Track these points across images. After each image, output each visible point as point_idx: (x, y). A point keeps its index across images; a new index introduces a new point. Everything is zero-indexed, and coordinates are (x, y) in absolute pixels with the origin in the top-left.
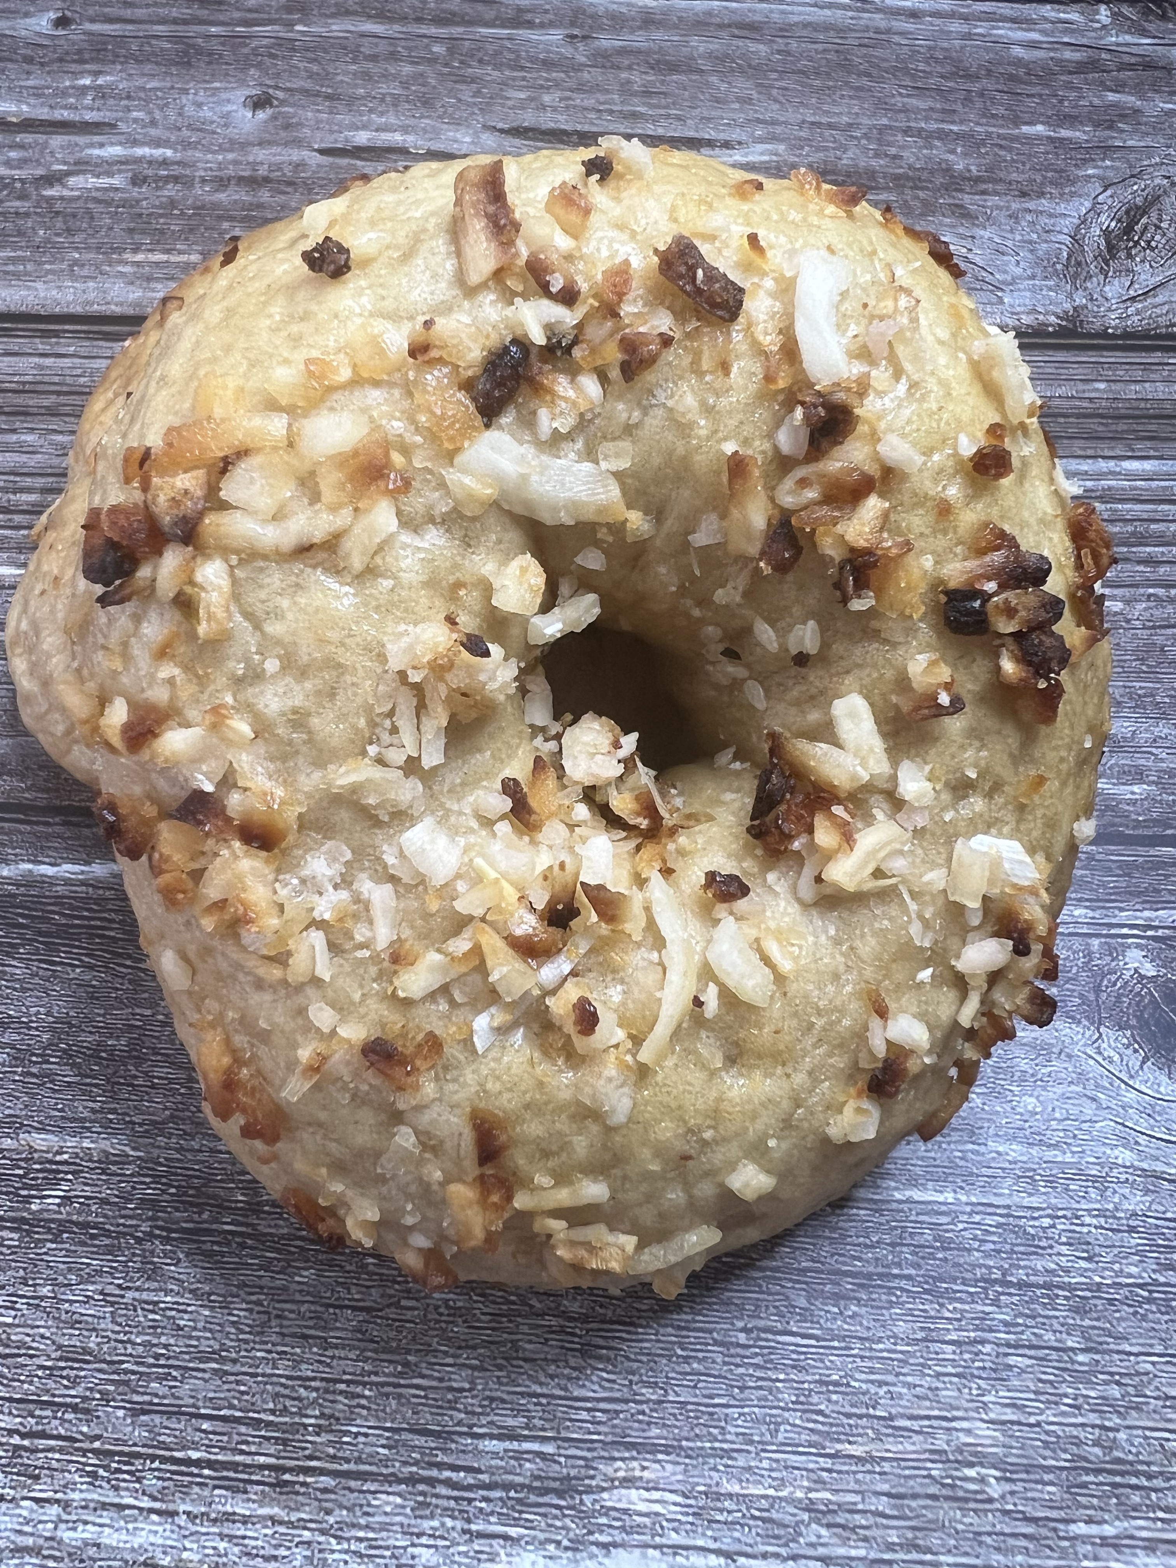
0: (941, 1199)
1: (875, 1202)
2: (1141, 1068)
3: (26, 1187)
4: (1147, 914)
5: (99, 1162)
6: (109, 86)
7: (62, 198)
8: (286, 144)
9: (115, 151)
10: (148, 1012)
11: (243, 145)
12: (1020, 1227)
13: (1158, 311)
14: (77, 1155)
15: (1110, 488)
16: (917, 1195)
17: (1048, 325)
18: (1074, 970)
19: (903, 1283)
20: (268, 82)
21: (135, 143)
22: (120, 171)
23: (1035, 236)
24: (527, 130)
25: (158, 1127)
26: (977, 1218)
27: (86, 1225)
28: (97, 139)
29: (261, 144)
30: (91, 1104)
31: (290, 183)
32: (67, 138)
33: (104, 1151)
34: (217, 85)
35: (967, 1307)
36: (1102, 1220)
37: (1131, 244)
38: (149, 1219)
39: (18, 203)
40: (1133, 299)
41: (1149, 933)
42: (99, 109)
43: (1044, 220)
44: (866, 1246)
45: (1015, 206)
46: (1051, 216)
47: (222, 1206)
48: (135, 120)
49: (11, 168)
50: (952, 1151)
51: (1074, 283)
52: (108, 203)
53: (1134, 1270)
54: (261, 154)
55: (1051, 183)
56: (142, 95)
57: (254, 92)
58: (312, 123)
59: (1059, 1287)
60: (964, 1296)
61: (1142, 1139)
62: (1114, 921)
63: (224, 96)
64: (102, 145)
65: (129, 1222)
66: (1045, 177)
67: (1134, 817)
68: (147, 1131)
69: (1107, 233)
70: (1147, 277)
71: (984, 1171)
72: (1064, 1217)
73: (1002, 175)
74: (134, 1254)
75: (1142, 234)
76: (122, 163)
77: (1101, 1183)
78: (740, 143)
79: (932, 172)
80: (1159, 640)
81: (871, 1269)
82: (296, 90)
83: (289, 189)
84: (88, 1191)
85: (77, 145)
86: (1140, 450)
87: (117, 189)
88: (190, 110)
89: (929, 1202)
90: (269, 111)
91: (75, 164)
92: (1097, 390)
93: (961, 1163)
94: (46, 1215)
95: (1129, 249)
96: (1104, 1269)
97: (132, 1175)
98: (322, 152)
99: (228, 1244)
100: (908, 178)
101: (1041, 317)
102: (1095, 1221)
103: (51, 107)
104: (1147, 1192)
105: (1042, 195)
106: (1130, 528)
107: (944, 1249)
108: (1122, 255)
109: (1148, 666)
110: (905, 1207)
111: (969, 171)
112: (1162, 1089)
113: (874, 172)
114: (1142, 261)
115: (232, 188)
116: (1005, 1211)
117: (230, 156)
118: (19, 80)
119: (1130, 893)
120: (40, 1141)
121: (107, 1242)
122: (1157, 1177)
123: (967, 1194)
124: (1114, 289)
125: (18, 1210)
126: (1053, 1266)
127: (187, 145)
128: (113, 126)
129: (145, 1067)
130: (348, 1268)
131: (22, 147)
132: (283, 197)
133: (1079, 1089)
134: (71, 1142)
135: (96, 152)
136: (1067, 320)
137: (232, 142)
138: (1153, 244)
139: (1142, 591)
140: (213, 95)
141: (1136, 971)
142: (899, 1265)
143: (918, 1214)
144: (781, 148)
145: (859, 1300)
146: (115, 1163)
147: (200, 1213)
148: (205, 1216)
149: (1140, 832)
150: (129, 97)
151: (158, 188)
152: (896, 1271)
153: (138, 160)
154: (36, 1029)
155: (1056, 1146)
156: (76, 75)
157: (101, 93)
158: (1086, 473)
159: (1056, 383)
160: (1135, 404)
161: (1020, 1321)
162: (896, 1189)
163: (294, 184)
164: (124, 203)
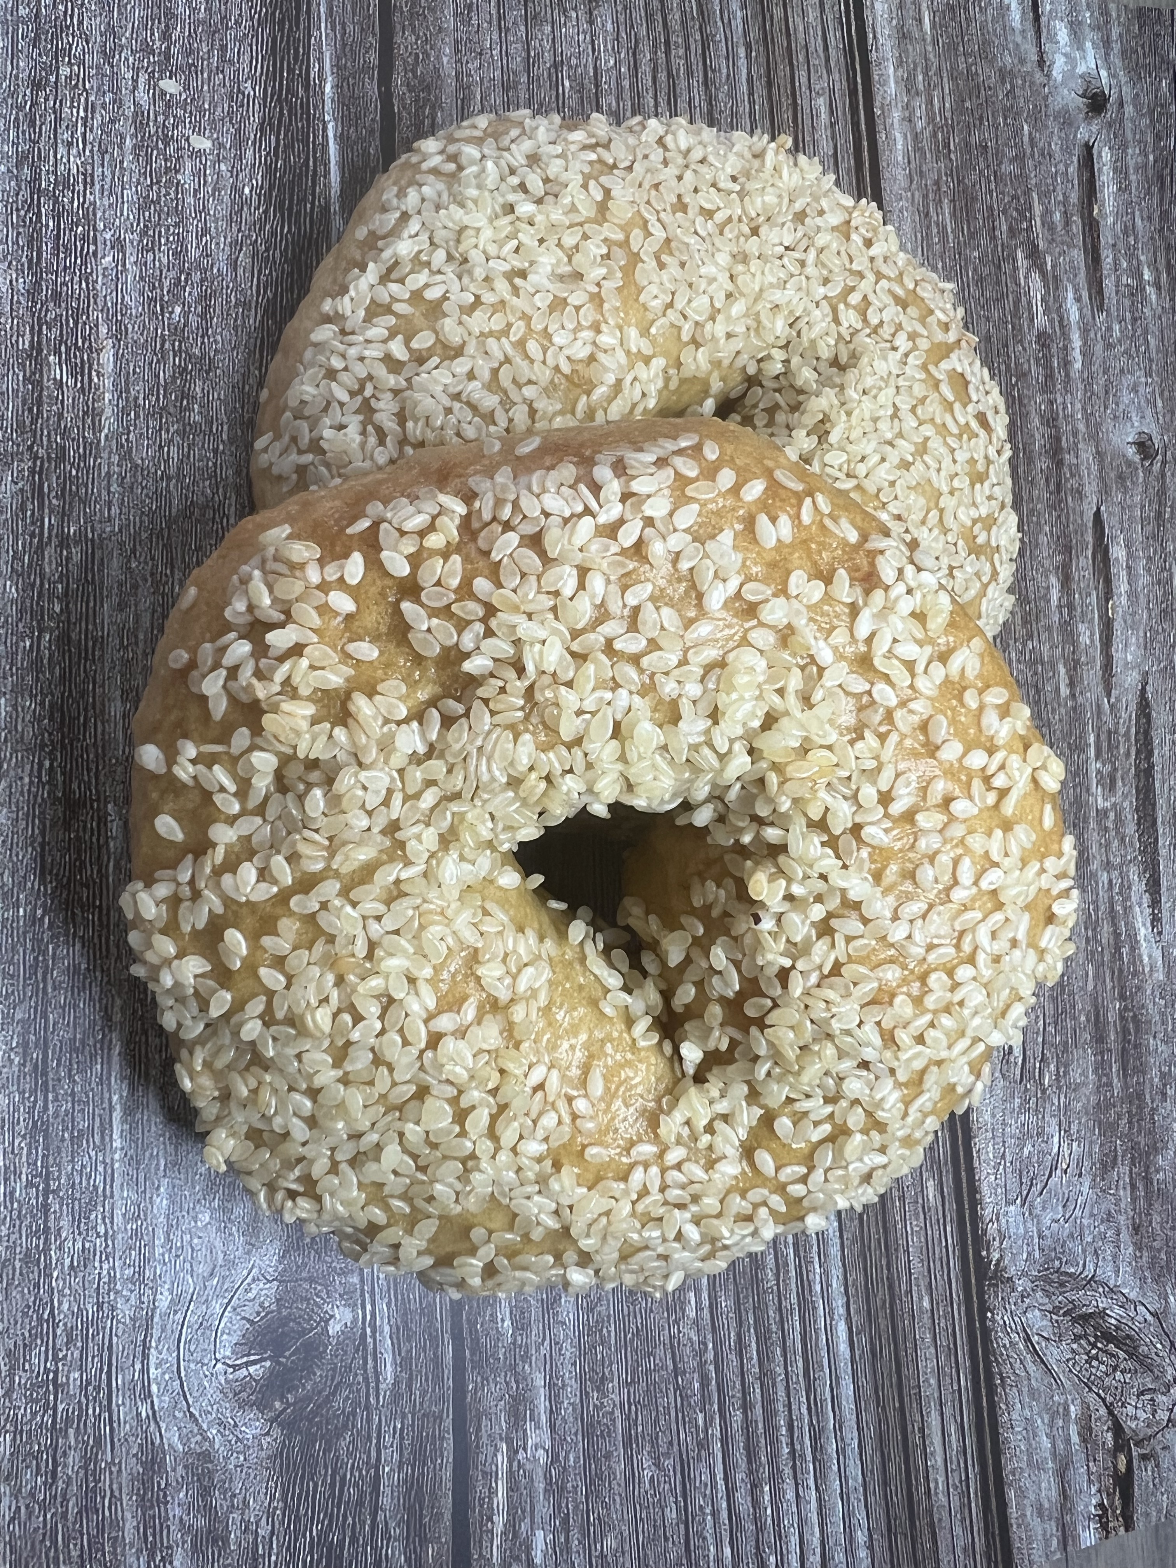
0: (115, 1136)
1: (109, 1079)
2: (243, 1318)
3: (68, 350)
4: (387, 1329)
5: (94, 409)
6: (1144, 298)
7: (1015, 269)
8: (1101, 478)
9: (1074, 315)
10: (225, 437)
11: (1094, 436)
12: (95, 1206)
13: (1017, 1365)
14: (97, 389)
15: (815, 1308)
16: (117, 1115)
17: (988, 1250)
18: (327, 1259)
19: (40, 1103)
20: (1169, 453)
21: (1085, 332)
22: (1051, 321)
23: (1089, 1239)
24: (1148, 717)
25: (126, 455)
26: (101, 1168)
27: (40, 404)
28: (1085, 294)
29: (1100, 455)
30: (141, 396)
31: (1058, 485)
32: (1083, 264)
33: (103, 411)
34: (1160, 404)
35: (24, 1159)
36: (106, 1280)
37: (1092, 1339)
38: (49, 454)
39: (1004, 228)
40: (1028, 1339)
41: (368, 1330)
42: (1117, 292)
43: (1108, 1251)
44: (70, 1070)
45: (1122, 1218)
46: (1115, 1257)
47: (64, 515)
48: (1109, 329)
49: (1042, 216)
50: (158, 1146)
51: (1038, 1278)
52: (1016, 314)
53: (65, 1306)
54: (1087, 454)
55: (1153, 1258)
56: (1139, 331)
57: (1156, 441)
58: (1129, 502)
59: (46, 1239)
60: (34, 1156)
61: (179, 1317)
62: (377, 1297)
63: (1148, 412)
64: (1078, 300)
65: (45, 439)
66: (1159, 1251)
67: (480, 1320)
68: (122, 446)
69: (1102, 1314)
70: (1054, 1354)
71: (142, 1176)
72: (107, 1246)
73: (1157, 1206)
74: (18, 445)
75: (1106, 1352)
76: (1061, 321)
77: (139, 1278)
78: (1160, 933)
79: (1151, 1132)
80: (659, 1352)
81: (51, 1075)
82: (1164, 483)
83: (1052, 487)
84: (69, 402)
85: (1075, 276)
86: (860, 1341)
87: (1032, 321)
88: (1128, 380)
89: (111, 1126)
90: (1137, 458)
91: (1055, 277)
92: (921, 1299)
93: (147, 1154)
94: (45, 369)
95: (1086, 1336)
96: (64, 1280)
97: (84, 437)
98: (1097, 514)
99: (33, 523)
100: (1140, 1108)
101: (997, 1243)
102: (105, 1272)
103: (1114, 245)
104: (133, 1320)
105: (1138, 1247)
106: (774, 1327)
107: (72, 1138)
108: (1078, 1330)
109: (632, 1340)
110: (106, 1105)
111: (1158, 1171)
112: (225, 1337)
113: (1144, 1073)
114: (1073, 1351)
115: (1047, 432)
116: (108, 1193)
117: (1082, 427)
118: (1141, 210)
119: (405, 1314)
120: (107, 358)
121: (27, 422)
122: (147, 1330)
123: (121, 1160)
124: (1037, 1320)
125: (48, 345)
126: (64, 1235)
127: (1088, 384)
128: (1101, 309)
129: (177, 439)
130: (20, 625)
131: (1067, 223)
132: (1043, 482)
133: (220, 1261)
134: (108, 383)
135: (1070, 295)
136: (996, 1271)
137: (1098, 425)
138: (1095, 1363)
139: (709, 1337)
140: (1148, 401)
141: (332, 1316)
142: (56, 1099)
143: (100, 1116)
144: (1160, 976)
145: (24, 1065)
146: (93, 421)
147: (57, 496)
148: (54, 501)
149: (465, 1326)
150: (1134, 320)
151: (1037, 360)
152: (50, 1096)
153: (1066, 336)
154: (203, 343)
155: (168, 1239)
156: (1153, 265)
157: (1136, 292)
158: (829, 1285)
159: (924, 1257)
160: (910, 1337)
161: (15, 1205)
162: (121, 1097)
163: (1059, 492)
164: (1017, 330)
